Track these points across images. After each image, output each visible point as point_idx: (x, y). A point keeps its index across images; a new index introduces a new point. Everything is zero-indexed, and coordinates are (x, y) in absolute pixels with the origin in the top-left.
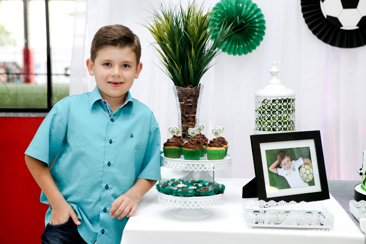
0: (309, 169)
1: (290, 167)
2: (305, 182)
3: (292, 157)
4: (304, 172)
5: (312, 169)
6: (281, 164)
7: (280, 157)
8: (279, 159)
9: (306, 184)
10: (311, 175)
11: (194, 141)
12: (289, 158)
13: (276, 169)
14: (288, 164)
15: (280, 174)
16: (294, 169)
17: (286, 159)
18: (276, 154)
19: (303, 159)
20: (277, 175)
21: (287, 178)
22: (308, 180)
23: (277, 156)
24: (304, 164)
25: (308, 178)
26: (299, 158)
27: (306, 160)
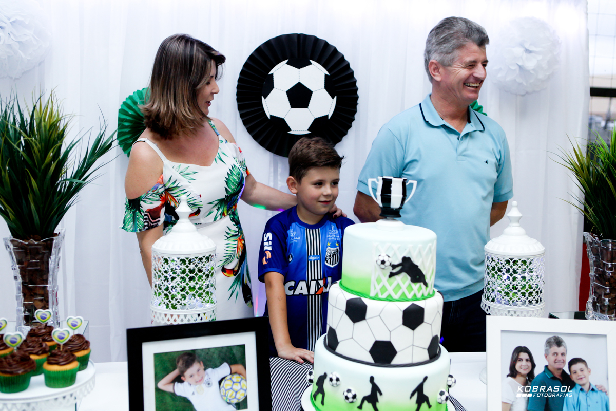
0: (240, 382)
1: (201, 380)
2: (230, 404)
3: (209, 363)
4: (230, 387)
5: (246, 381)
6: (184, 376)
7: (183, 364)
8: (182, 366)
9: (231, 408)
10: (242, 392)
12: (202, 364)
13: (172, 384)
14: (199, 376)
16: (209, 384)
17: (196, 367)
18: (175, 360)
19: (230, 365)
20: (173, 394)
21: (193, 399)
22: (235, 401)
23: (178, 362)
24: (231, 374)
25: (235, 398)
26: (221, 364)
27: (236, 368)
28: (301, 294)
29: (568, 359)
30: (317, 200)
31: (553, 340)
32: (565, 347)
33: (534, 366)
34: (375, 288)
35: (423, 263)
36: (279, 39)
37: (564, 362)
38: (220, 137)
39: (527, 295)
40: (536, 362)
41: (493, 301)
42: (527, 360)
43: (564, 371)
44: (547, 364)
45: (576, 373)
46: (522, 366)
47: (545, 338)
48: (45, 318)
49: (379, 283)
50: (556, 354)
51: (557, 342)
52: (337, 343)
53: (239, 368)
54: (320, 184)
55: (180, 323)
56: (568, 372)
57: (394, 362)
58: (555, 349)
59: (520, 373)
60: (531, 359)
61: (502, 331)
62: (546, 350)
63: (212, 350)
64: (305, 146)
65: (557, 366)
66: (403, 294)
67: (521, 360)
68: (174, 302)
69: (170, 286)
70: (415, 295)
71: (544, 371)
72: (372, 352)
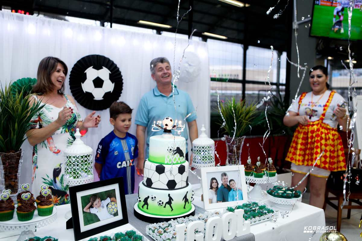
0: (114, 205)
1: (100, 206)
2: (111, 214)
3: (102, 198)
4: (111, 207)
5: (117, 204)
6: (93, 205)
8: (92, 201)
9: (112, 216)
10: (116, 209)
11: (28, 204)
13: (89, 209)
14: (99, 204)
15: (92, 212)
16: (103, 207)
17: (98, 200)
18: (89, 199)
19: (110, 198)
20: (90, 213)
21: (98, 214)
22: (113, 213)
23: (91, 199)
24: (111, 202)
25: (113, 211)
26: (107, 198)
27: (112, 199)
28: (124, 167)
29: (229, 180)
30: (123, 127)
31: (223, 174)
32: (227, 176)
33: (218, 184)
34: (167, 160)
35: (183, 149)
36: (88, 57)
37: (227, 181)
38: (68, 101)
39: (210, 159)
40: (219, 183)
41: (197, 163)
42: (216, 182)
43: (228, 185)
44: (222, 183)
45: (231, 185)
46: (214, 185)
47: (221, 173)
48: (26, 188)
49: (168, 158)
50: (225, 179)
51: (224, 174)
52: (152, 183)
53: (113, 199)
54: (124, 121)
55: (82, 184)
56: (229, 185)
57: (176, 188)
58: (224, 177)
59: (214, 187)
60: (217, 182)
61: (207, 173)
62: (222, 178)
63: (103, 193)
64: (117, 105)
65: (225, 183)
66: (177, 161)
67: (214, 182)
68: (78, 175)
69: (76, 168)
70: (181, 161)
71: (222, 186)
72: (168, 185)
